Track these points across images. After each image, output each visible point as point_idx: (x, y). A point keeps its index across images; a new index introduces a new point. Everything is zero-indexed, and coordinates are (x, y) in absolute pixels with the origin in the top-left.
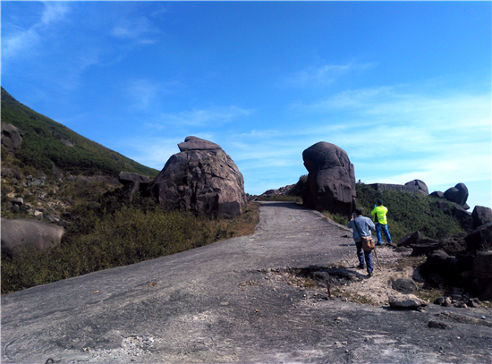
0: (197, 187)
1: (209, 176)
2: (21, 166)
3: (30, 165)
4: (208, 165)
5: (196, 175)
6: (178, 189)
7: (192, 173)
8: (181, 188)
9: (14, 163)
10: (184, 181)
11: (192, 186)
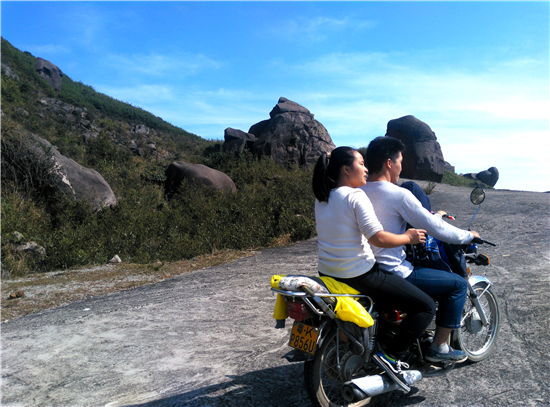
0: (305, 150)
1: (316, 140)
4: (315, 128)
5: (303, 137)
6: (287, 150)
7: (299, 134)
8: (290, 149)
10: (292, 142)
11: (300, 148)
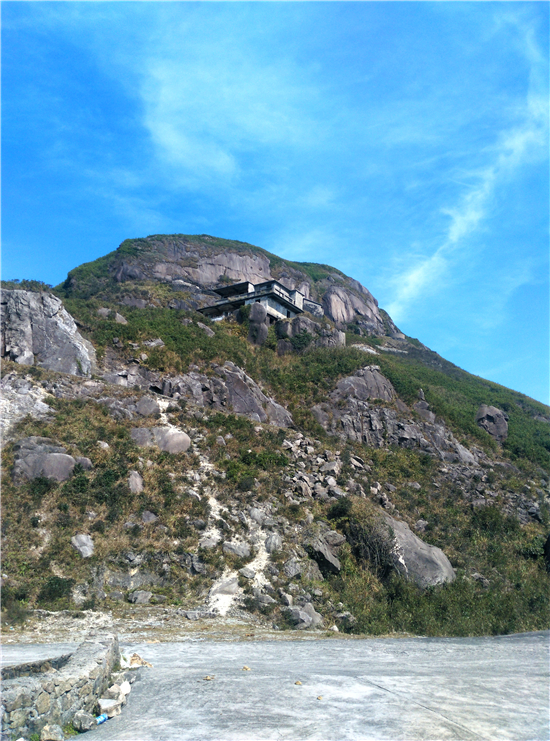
2: (513, 459)
3: (523, 457)
9: (504, 455)
